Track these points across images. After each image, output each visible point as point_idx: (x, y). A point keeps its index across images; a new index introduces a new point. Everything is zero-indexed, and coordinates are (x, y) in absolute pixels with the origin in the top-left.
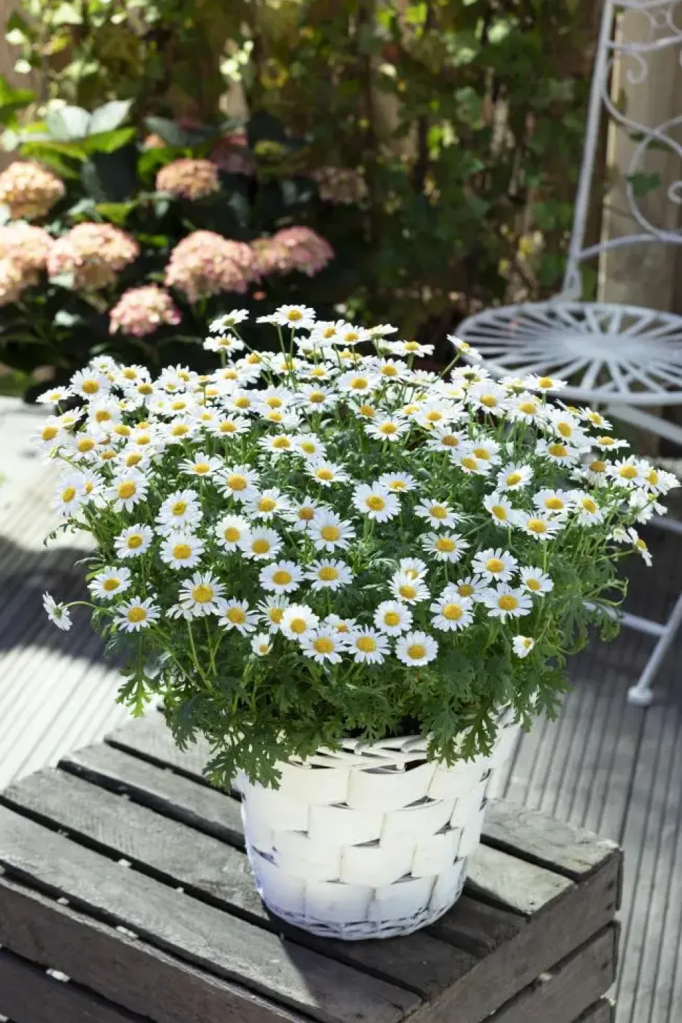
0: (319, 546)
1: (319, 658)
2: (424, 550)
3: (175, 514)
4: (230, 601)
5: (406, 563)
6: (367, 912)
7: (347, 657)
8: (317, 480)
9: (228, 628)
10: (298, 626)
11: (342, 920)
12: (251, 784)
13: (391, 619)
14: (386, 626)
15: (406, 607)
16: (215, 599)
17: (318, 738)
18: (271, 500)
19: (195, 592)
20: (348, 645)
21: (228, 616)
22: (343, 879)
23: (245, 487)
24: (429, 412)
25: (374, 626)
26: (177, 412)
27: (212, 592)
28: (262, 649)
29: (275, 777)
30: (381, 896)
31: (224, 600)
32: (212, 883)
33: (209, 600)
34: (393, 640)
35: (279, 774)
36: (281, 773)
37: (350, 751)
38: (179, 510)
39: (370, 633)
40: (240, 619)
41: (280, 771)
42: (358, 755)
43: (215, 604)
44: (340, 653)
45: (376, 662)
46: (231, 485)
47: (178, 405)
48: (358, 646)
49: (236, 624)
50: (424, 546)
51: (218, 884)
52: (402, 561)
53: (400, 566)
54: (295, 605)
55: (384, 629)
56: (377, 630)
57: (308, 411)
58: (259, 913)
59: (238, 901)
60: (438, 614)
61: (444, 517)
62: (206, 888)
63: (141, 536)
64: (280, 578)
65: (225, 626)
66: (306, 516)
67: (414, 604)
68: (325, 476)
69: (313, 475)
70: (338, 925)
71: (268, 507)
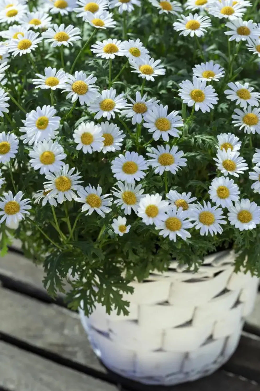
0: (156, 137)
1: (172, 237)
2: (235, 125)
3: (40, 129)
4: (87, 188)
5: (223, 138)
6: (182, 366)
7: (195, 233)
8: (143, 76)
9: (90, 213)
10: (151, 211)
11: (164, 374)
12: (107, 314)
13: (222, 193)
14: (219, 199)
15: (232, 181)
16: (75, 188)
17: (150, 265)
18: (111, 100)
19: (56, 183)
20: (193, 222)
21: (88, 202)
22: (165, 348)
23: (87, 90)
24: (224, 8)
25: (210, 200)
26: (12, 19)
27: (70, 182)
28: (121, 229)
29: (126, 307)
30: (193, 356)
31: (82, 187)
32: (58, 345)
33: (69, 189)
34: (226, 212)
35: (127, 304)
36: (129, 302)
37: (173, 270)
38: (42, 124)
39: (208, 207)
40: (98, 204)
41: (128, 301)
42: (180, 273)
43: (75, 192)
44: (188, 230)
45: (218, 233)
46: (75, 90)
47: (12, 13)
48: (201, 221)
49: (96, 209)
50: (233, 122)
51: (64, 346)
52: (219, 137)
53: (217, 141)
54: (148, 195)
55: (219, 202)
56: (214, 204)
57: (120, 11)
58: (98, 367)
59: (80, 359)
60: (256, 181)
61: (249, 97)
62: (55, 350)
63: (8, 143)
64: (128, 169)
65: (87, 211)
66: (141, 110)
67: (237, 176)
68: (148, 72)
69: (138, 72)
70: (161, 377)
71: (109, 107)
